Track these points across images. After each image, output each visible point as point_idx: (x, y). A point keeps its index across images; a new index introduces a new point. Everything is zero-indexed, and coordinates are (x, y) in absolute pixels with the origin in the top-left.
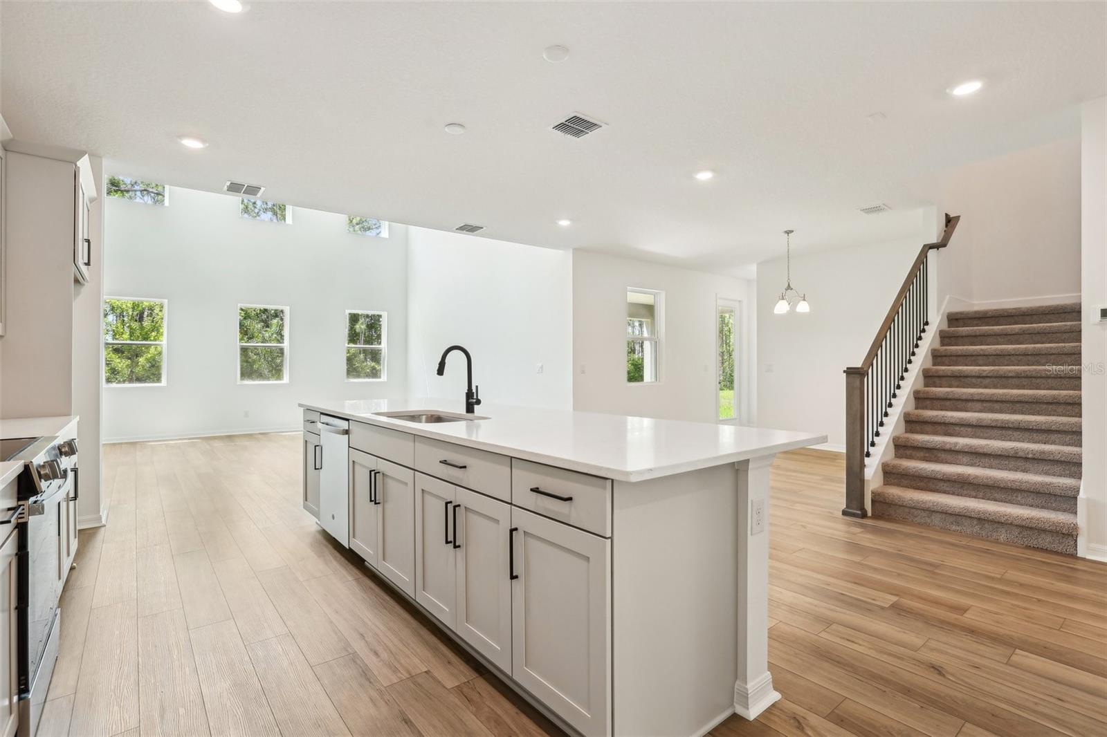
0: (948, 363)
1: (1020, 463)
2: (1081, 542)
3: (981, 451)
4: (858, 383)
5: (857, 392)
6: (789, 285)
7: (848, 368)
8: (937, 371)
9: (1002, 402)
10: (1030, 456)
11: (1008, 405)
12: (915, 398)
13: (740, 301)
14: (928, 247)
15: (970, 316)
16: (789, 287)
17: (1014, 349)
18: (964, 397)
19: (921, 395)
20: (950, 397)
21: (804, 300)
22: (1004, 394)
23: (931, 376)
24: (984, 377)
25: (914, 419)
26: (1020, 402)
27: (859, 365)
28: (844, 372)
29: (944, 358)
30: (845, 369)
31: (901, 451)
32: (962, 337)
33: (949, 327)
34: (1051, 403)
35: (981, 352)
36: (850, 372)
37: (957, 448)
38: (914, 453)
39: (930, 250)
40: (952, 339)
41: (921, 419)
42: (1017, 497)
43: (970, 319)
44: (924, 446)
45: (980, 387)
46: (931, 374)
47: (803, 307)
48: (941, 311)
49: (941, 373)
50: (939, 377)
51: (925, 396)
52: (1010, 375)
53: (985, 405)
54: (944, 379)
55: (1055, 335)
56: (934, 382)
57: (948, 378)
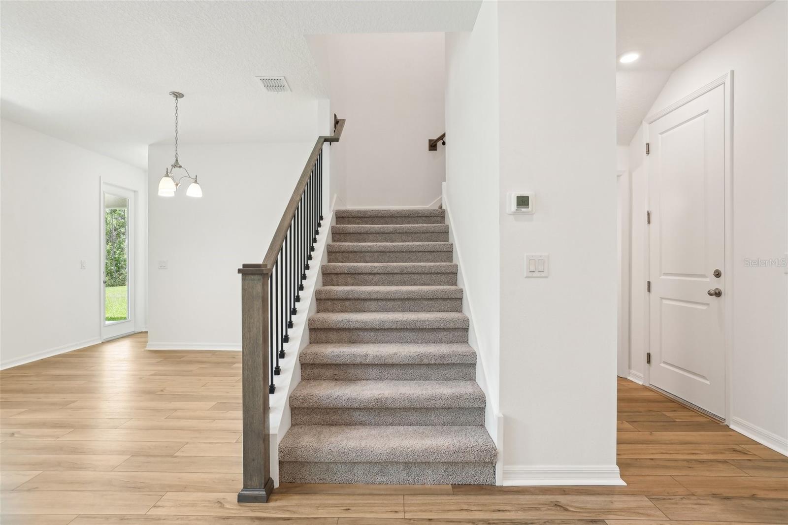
0: (341, 260)
1: (423, 370)
2: (499, 467)
3: (390, 362)
4: (259, 288)
5: (258, 304)
6: (177, 160)
7: (244, 266)
8: (335, 268)
9: (394, 300)
10: (433, 362)
11: (399, 303)
12: (317, 299)
13: (135, 191)
14: (323, 140)
15: (353, 215)
16: (176, 165)
17: (394, 246)
18: (363, 297)
19: (323, 296)
20: (350, 296)
21: (196, 182)
22: (397, 292)
23: (329, 274)
24: (374, 274)
25: (319, 326)
26: (409, 299)
27: (260, 261)
28: (240, 271)
29: (338, 254)
30: (241, 267)
31: (309, 371)
32: (350, 233)
33: (337, 224)
34: (431, 299)
35: (369, 249)
36: (247, 271)
37: (368, 361)
38: (323, 371)
39: (325, 143)
40: (342, 235)
41: (326, 326)
42: (431, 416)
43: (354, 217)
44: (334, 362)
45: (372, 284)
46: (329, 271)
47: (194, 191)
48: (332, 209)
49: (338, 270)
50: (337, 274)
51: (327, 296)
52: (396, 271)
53: (380, 304)
54: (340, 276)
55: (416, 235)
56: (332, 280)
57: (344, 275)
